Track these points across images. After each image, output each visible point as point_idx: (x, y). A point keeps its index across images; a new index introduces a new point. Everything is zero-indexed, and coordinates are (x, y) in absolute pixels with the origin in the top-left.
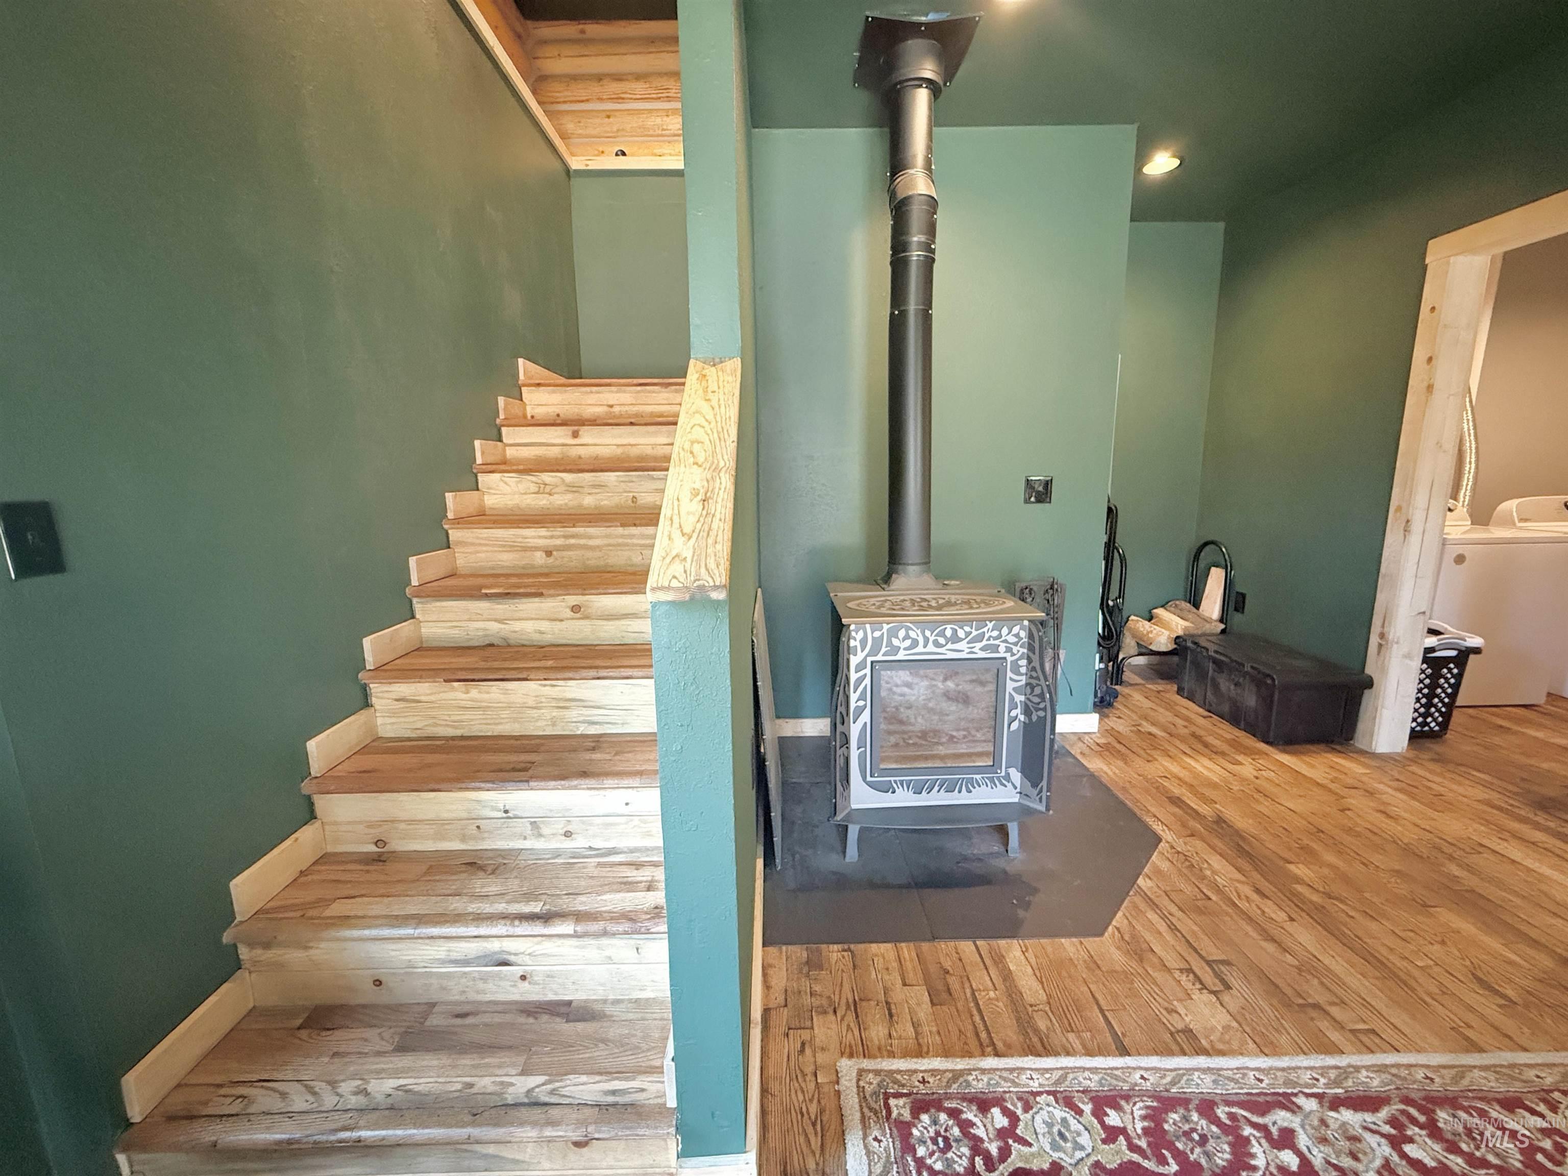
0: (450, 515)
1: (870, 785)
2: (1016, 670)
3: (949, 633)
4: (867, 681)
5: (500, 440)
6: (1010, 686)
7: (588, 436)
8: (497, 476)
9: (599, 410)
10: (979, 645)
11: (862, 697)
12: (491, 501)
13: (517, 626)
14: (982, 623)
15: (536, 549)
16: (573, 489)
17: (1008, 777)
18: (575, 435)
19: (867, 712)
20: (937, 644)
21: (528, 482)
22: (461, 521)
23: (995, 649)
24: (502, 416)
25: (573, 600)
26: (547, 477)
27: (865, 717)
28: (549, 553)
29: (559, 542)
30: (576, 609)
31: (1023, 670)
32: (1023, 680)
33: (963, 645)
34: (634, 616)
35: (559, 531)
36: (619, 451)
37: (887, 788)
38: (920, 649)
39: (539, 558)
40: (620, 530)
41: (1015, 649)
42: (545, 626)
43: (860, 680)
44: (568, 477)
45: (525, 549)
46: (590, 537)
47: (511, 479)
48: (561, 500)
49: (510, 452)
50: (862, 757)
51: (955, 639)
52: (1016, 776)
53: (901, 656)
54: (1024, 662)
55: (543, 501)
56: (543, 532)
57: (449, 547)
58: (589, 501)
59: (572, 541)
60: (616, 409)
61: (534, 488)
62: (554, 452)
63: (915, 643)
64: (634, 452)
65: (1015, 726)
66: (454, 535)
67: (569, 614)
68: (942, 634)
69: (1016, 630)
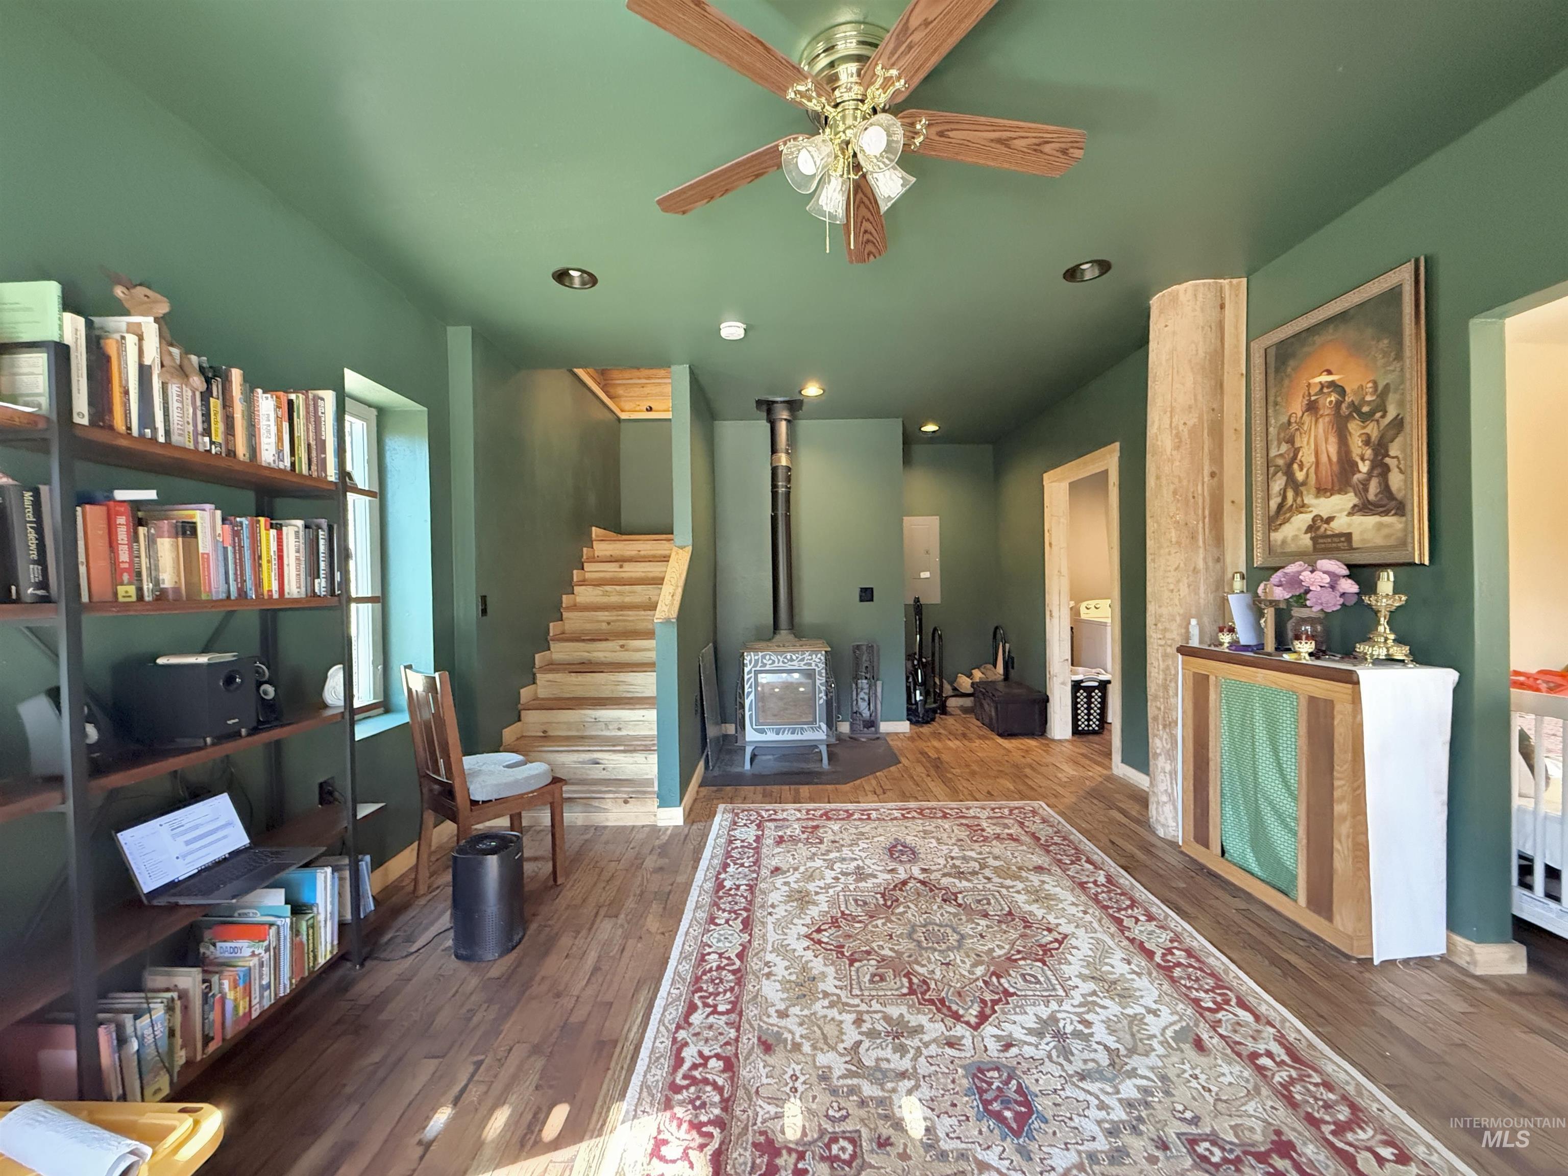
0: (564, 605)
1: (755, 730)
2: (820, 675)
3: (789, 657)
4: (752, 679)
5: (583, 569)
6: (818, 683)
7: (628, 567)
8: (583, 587)
9: (634, 553)
10: (802, 663)
11: (750, 687)
12: (579, 599)
13: (595, 654)
14: (803, 653)
15: (603, 621)
16: (620, 593)
17: (820, 727)
18: (621, 567)
19: (753, 693)
20: (783, 662)
21: (598, 591)
22: (568, 609)
23: (810, 664)
24: (585, 557)
25: (622, 642)
26: (608, 588)
27: (752, 696)
28: (609, 623)
29: (614, 618)
30: (622, 646)
31: (824, 675)
32: (824, 680)
33: (795, 663)
34: (648, 650)
35: (615, 613)
36: (643, 575)
37: (762, 731)
38: (776, 664)
39: (604, 626)
40: (643, 613)
41: (819, 665)
42: (608, 654)
43: (749, 679)
44: (618, 588)
45: (598, 621)
46: (628, 616)
47: (590, 588)
48: (614, 599)
49: (588, 575)
50: (751, 716)
51: (792, 660)
52: (824, 726)
53: (767, 668)
54: (824, 671)
55: (605, 600)
56: (606, 613)
57: (562, 620)
58: (627, 599)
59: (621, 618)
60: (642, 553)
61: (601, 593)
62: (608, 575)
63: (774, 662)
64: (651, 575)
65: (821, 701)
66: (565, 615)
67: (618, 648)
68: (786, 658)
69: (819, 656)
